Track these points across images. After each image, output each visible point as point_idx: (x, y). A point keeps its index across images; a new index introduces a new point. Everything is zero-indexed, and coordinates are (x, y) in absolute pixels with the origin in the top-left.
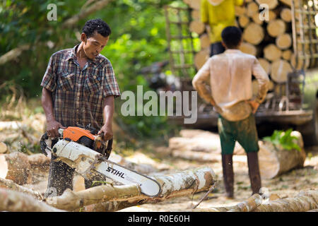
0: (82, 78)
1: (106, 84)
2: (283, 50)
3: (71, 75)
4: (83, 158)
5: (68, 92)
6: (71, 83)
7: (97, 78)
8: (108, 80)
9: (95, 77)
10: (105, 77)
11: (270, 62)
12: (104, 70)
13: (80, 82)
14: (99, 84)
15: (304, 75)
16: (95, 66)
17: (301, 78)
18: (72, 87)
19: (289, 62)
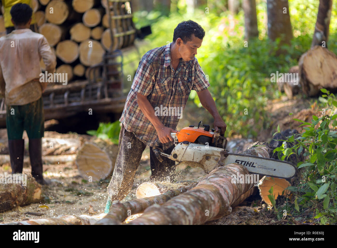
2: (92, 28)
9: (186, 79)
11: (79, 43)
15: (122, 56)
17: (119, 59)
19: (99, 41)
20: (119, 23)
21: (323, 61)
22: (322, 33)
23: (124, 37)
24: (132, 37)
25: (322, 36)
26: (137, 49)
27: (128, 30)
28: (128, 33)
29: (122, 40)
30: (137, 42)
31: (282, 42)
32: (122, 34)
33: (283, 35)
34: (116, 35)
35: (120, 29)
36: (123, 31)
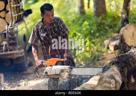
0: (51, 33)
1: (63, 30)
3: (45, 34)
4: (62, 71)
5: (47, 42)
6: (47, 38)
7: (58, 30)
8: (63, 28)
9: (56, 30)
10: (61, 27)
12: (59, 24)
13: (51, 35)
14: (59, 32)
16: (54, 25)
18: (48, 39)
19: (4, 18)
20: (15, 8)
21: (134, 32)
22: (126, 14)
23: (18, 16)
24: (22, 16)
25: (126, 16)
26: (24, 22)
27: (20, 12)
28: (20, 14)
29: (17, 17)
30: (25, 18)
31: (103, 19)
32: (17, 15)
33: (103, 15)
34: (14, 16)
35: (16, 12)
36: (17, 13)
